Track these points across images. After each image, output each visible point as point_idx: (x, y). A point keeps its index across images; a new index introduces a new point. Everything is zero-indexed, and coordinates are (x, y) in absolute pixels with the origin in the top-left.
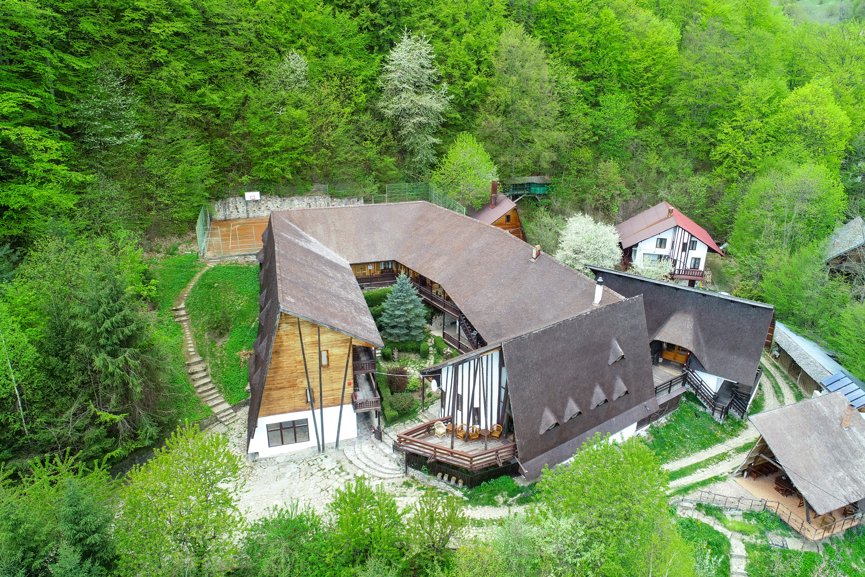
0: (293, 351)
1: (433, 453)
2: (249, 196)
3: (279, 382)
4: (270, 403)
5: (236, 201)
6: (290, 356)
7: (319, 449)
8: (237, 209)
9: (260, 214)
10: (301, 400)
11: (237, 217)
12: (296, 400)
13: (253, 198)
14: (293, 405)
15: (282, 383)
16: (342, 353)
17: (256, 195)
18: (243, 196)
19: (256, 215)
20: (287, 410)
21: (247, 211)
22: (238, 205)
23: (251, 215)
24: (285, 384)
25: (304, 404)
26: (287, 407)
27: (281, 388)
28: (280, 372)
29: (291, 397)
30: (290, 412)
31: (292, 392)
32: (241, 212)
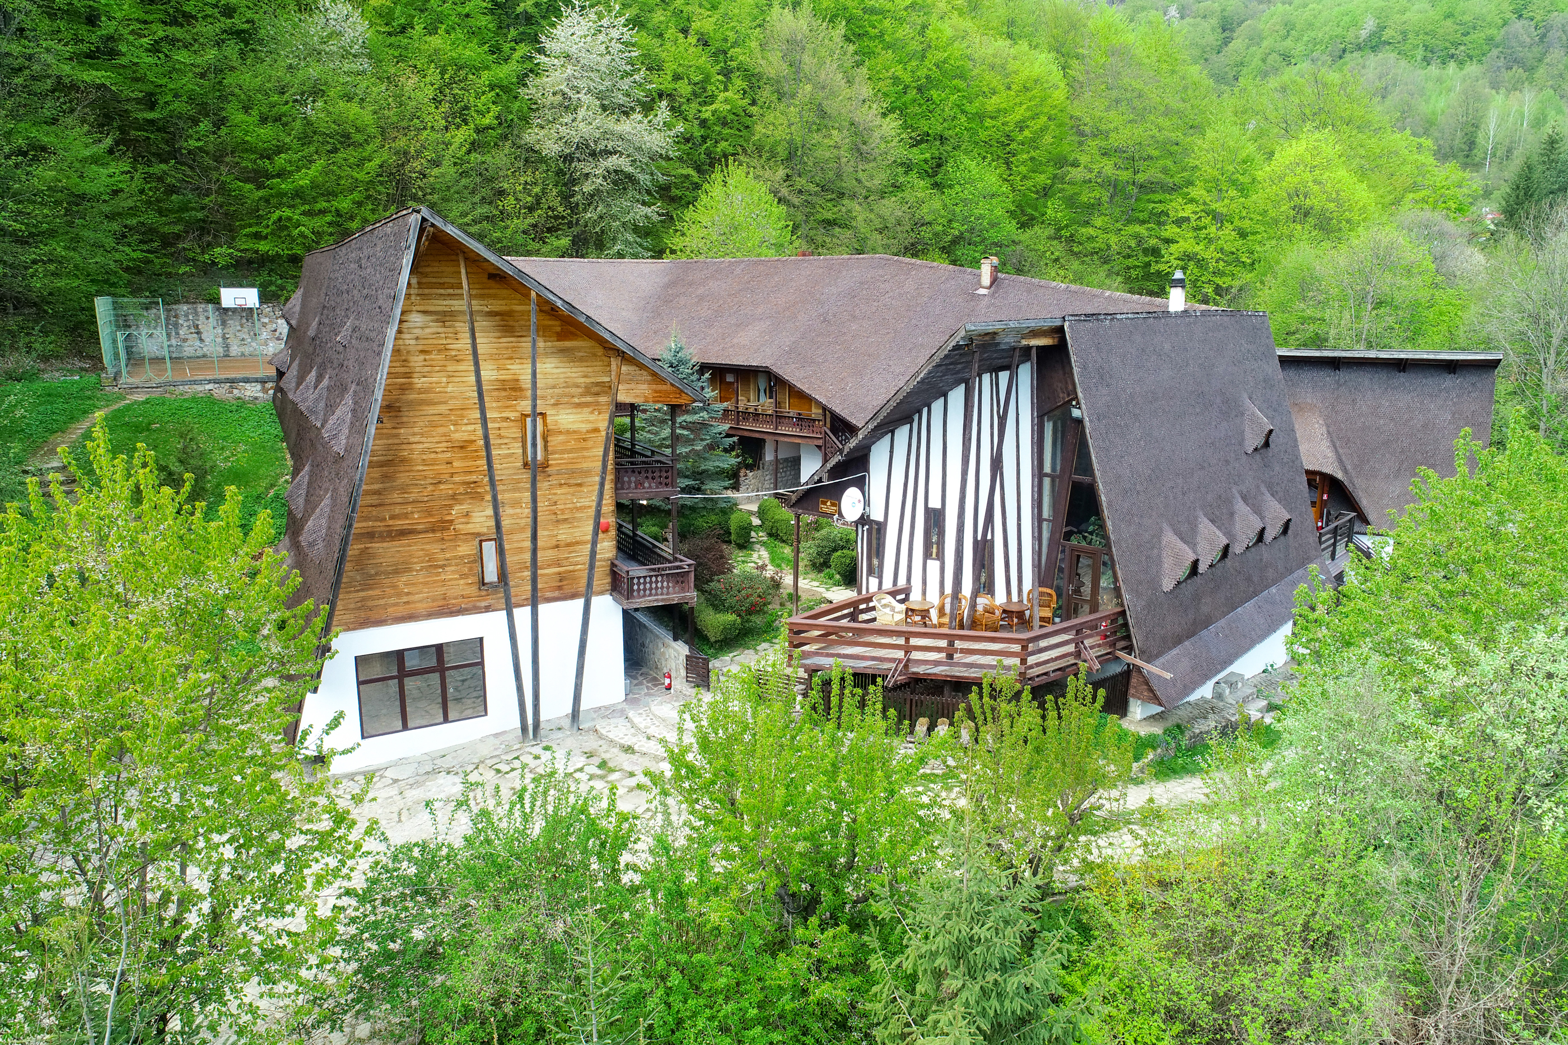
0: (442, 409)
1: (900, 654)
2: (231, 296)
3: (397, 510)
4: (369, 581)
5: (196, 313)
6: (433, 425)
7: (524, 728)
8: (198, 333)
9: (253, 346)
10: (463, 576)
11: (200, 353)
12: (450, 574)
13: (241, 302)
14: (441, 591)
15: (406, 515)
16: (584, 427)
17: (248, 297)
18: (216, 300)
19: (247, 350)
20: (421, 607)
21: (224, 338)
22: (201, 321)
23: (235, 350)
24: (417, 519)
25: (473, 590)
26: (422, 598)
27: (403, 533)
28: (403, 478)
29: (433, 566)
30: (430, 615)
31: (435, 548)
32: (207, 340)
